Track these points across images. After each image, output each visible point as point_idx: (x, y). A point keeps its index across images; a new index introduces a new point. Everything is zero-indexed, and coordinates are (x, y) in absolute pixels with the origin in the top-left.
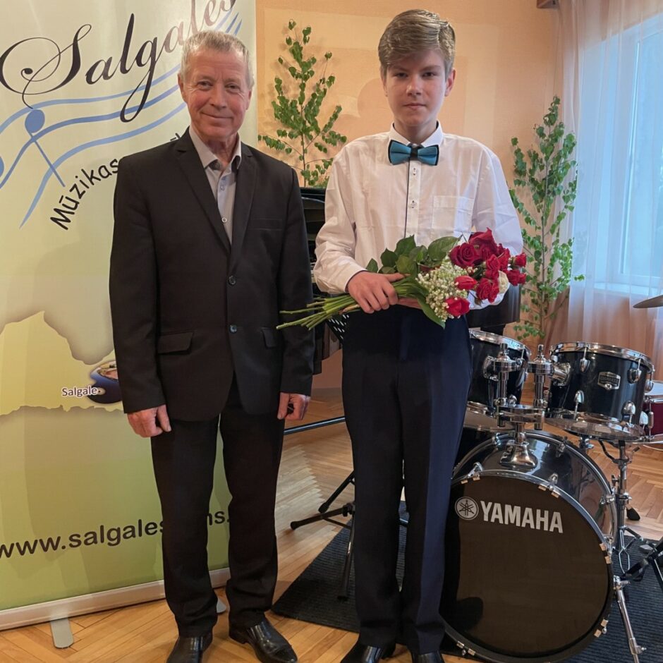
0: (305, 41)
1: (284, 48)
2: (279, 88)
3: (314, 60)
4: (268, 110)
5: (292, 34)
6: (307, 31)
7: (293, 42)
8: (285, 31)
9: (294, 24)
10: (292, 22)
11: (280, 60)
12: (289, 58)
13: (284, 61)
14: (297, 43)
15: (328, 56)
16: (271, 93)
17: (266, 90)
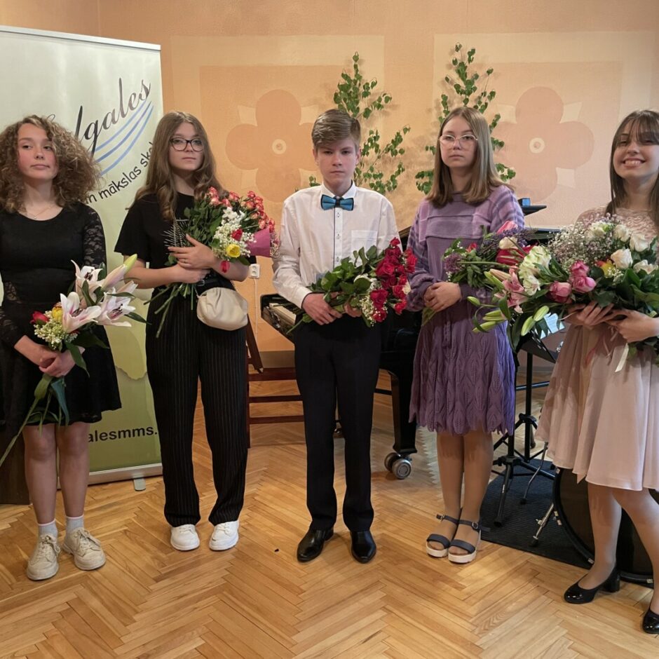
0: (470, 61)
1: (449, 67)
2: (445, 104)
3: (477, 76)
4: (435, 122)
5: (458, 56)
6: (473, 52)
7: (459, 62)
8: (452, 53)
9: (460, 46)
10: (458, 45)
11: (447, 79)
12: (455, 76)
13: (450, 79)
14: (462, 64)
15: (489, 72)
16: (438, 107)
17: (434, 105)
